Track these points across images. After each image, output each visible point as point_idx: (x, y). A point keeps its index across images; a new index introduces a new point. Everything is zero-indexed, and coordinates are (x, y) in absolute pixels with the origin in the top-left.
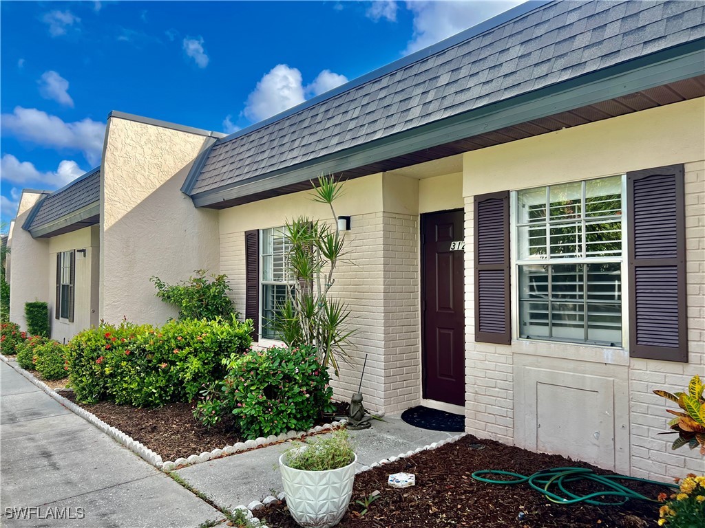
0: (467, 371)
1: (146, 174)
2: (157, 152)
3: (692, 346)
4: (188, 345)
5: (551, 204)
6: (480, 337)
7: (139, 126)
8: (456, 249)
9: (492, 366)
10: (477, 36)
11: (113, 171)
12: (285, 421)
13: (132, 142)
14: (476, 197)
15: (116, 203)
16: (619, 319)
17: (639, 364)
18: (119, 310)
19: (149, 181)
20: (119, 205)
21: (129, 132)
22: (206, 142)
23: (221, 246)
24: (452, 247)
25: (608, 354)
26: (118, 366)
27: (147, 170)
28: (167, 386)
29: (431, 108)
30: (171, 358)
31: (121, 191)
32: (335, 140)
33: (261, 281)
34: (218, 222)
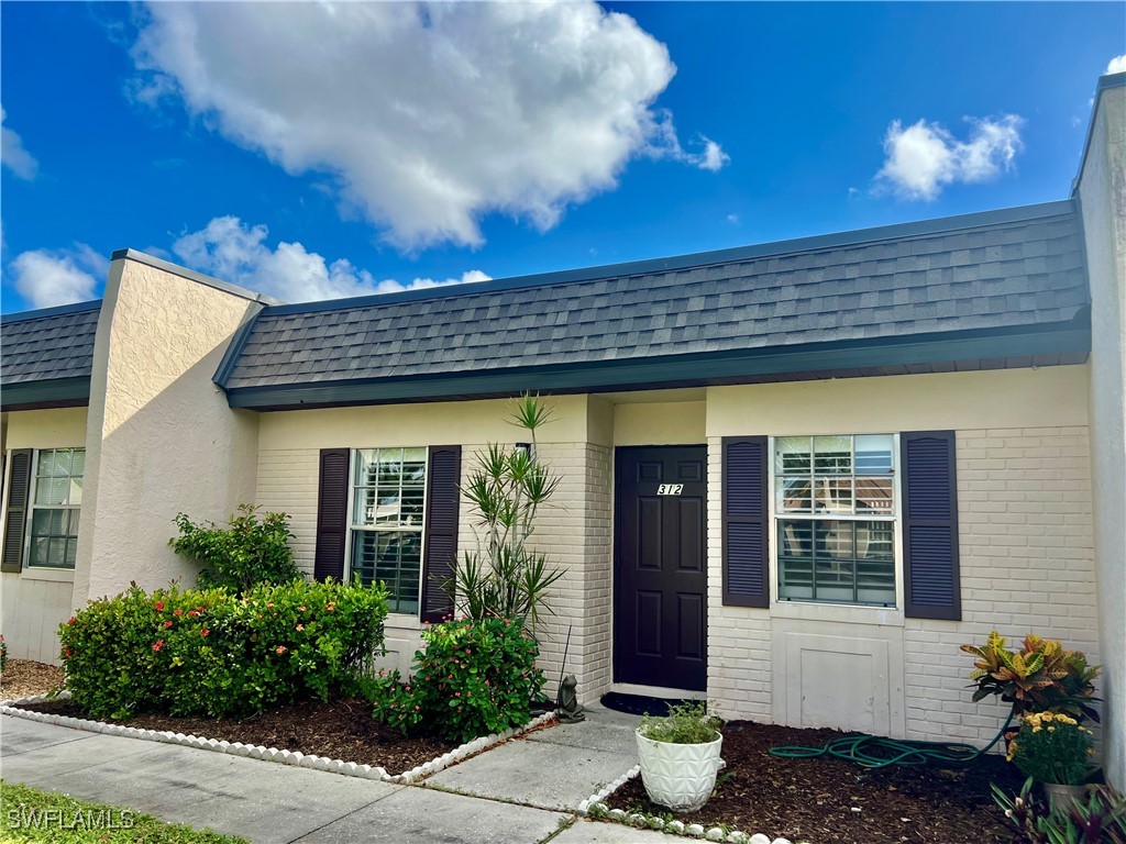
0: (710, 641)
1: (168, 351)
2: (185, 318)
3: (965, 605)
4: (313, 618)
5: (817, 455)
6: (729, 599)
7: (163, 276)
8: (666, 493)
9: (744, 633)
10: (733, 263)
11: (121, 343)
12: (509, 713)
13: (152, 301)
14: (724, 439)
15: (122, 394)
16: (892, 579)
17: (915, 623)
18: (114, 566)
19: (170, 363)
20: (127, 397)
21: (149, 284)
22: (250, 309)
23: (259, 467)
24: (660, 490)
25: (882, 614)
26: (193, 654)
27: (169, 344)
28: (276, 683)
29: (687, 334)
30: (291, 637)
31: (130, 376)
32: (534, 349)
33: (349, 525)
34: (258, 432)
